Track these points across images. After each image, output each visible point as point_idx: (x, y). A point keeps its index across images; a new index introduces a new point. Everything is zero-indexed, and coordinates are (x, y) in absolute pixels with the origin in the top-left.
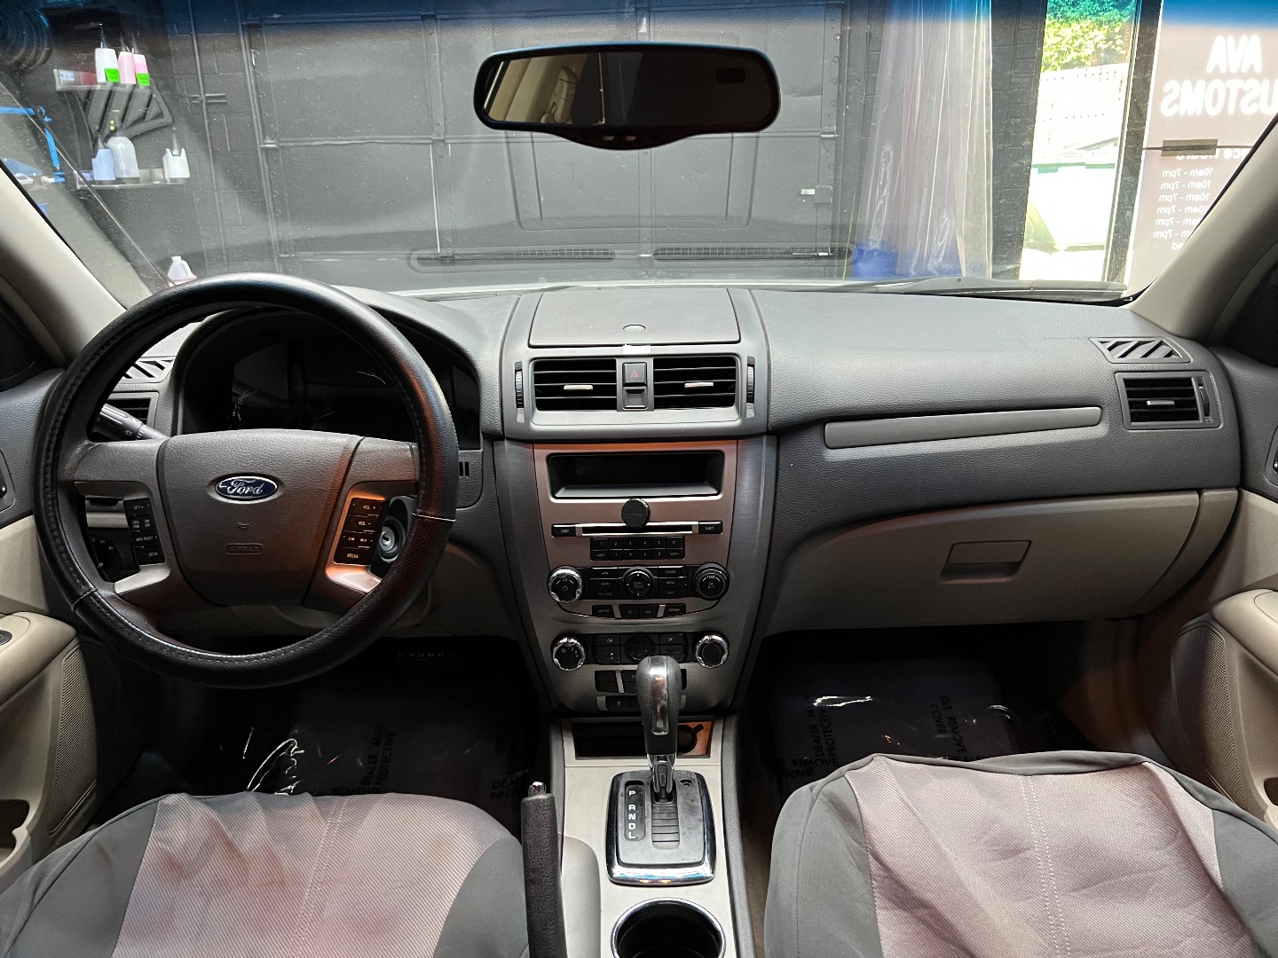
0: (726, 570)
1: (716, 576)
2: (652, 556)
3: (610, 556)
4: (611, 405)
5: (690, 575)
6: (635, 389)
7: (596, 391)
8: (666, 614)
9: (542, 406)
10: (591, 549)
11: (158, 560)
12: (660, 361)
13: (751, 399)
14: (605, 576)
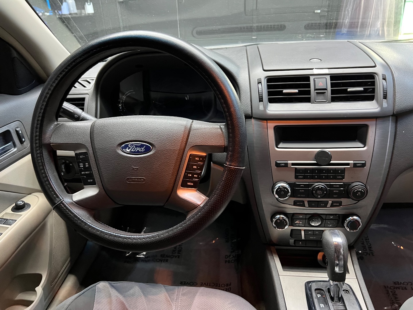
0: (365, 185)
1: (362, 189)
2: (327, 178)
3: (305, 177)
4: (308, 100)
5: (346, 188)
6: (321, 92)
7: (300, 93)
8: (332, 206)
9: (271, 101)
10: (295, 173)
11: (93, 183)
12: (333, 77)
13: (385, 97)
14: (302, 187)
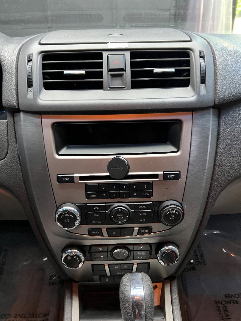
1: (176, 211)
2: (130, 195)
3: (99, 196)
4: (99, 86)
5: (156, 208)
6: (117, 73)
7: (88, 75)
8: (140, 233)
9: (48, 87)
10: (86, 192)
12: (135, 54)
13: (203, 81)
14: (96, 210)
